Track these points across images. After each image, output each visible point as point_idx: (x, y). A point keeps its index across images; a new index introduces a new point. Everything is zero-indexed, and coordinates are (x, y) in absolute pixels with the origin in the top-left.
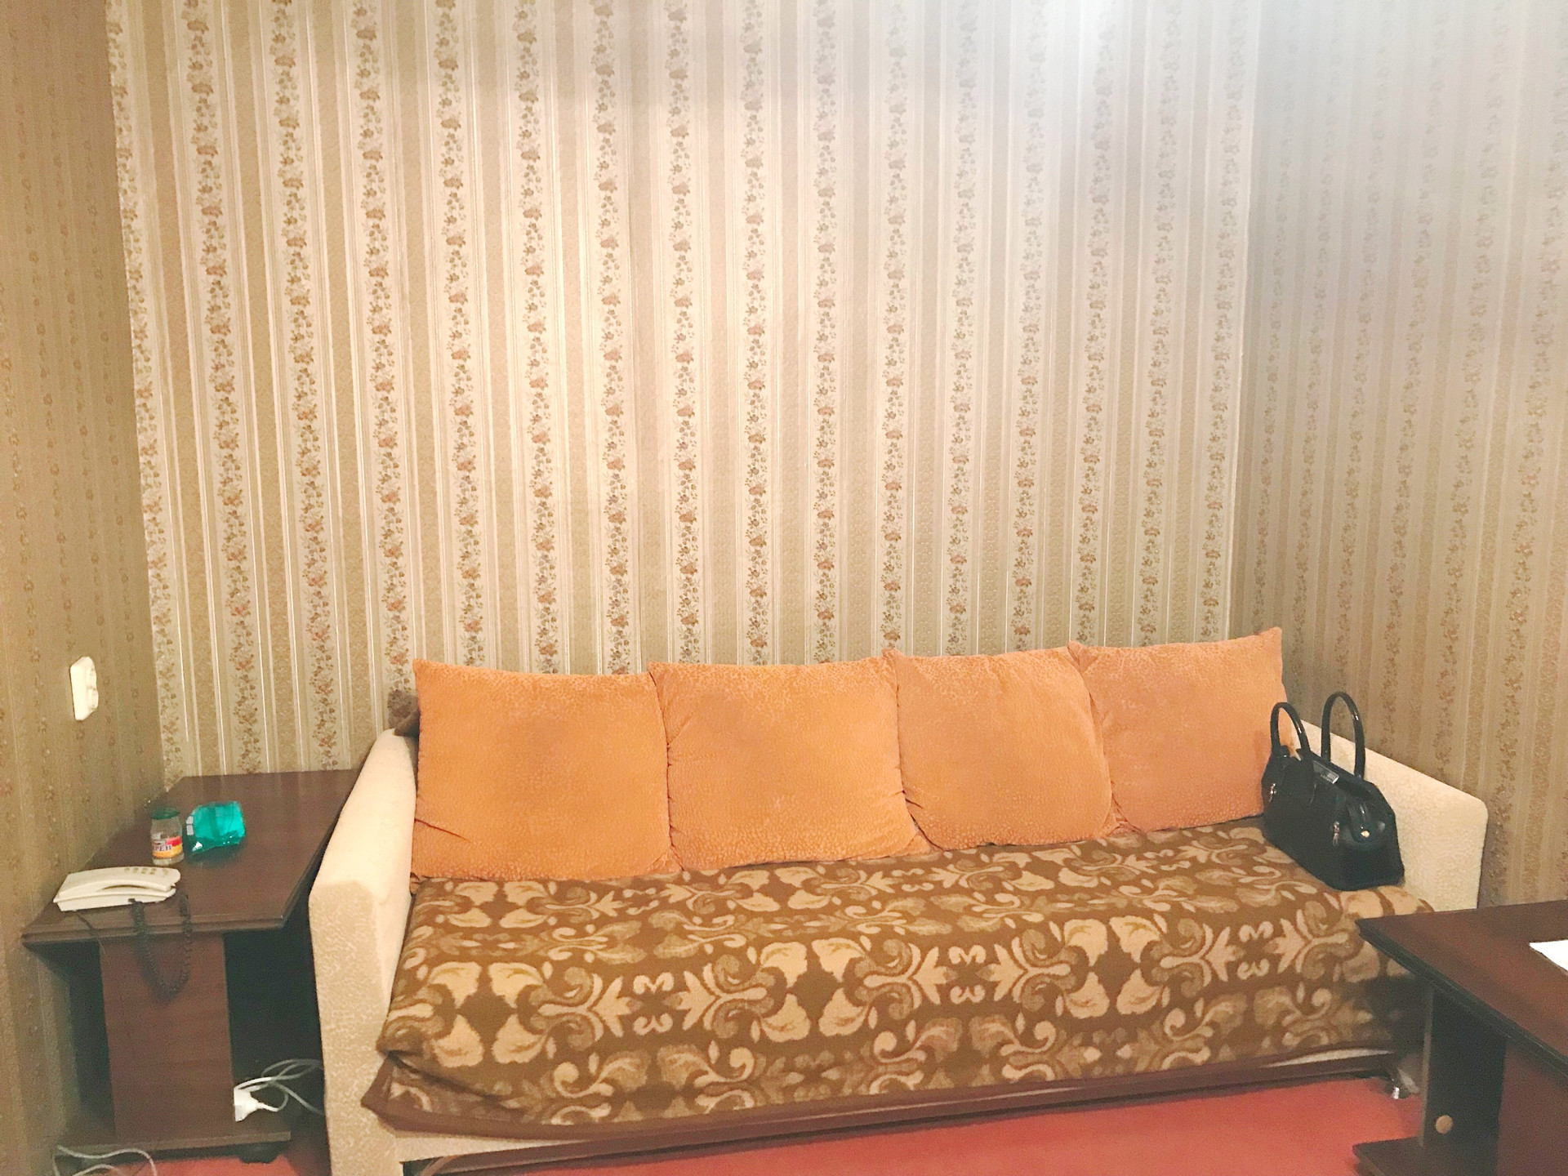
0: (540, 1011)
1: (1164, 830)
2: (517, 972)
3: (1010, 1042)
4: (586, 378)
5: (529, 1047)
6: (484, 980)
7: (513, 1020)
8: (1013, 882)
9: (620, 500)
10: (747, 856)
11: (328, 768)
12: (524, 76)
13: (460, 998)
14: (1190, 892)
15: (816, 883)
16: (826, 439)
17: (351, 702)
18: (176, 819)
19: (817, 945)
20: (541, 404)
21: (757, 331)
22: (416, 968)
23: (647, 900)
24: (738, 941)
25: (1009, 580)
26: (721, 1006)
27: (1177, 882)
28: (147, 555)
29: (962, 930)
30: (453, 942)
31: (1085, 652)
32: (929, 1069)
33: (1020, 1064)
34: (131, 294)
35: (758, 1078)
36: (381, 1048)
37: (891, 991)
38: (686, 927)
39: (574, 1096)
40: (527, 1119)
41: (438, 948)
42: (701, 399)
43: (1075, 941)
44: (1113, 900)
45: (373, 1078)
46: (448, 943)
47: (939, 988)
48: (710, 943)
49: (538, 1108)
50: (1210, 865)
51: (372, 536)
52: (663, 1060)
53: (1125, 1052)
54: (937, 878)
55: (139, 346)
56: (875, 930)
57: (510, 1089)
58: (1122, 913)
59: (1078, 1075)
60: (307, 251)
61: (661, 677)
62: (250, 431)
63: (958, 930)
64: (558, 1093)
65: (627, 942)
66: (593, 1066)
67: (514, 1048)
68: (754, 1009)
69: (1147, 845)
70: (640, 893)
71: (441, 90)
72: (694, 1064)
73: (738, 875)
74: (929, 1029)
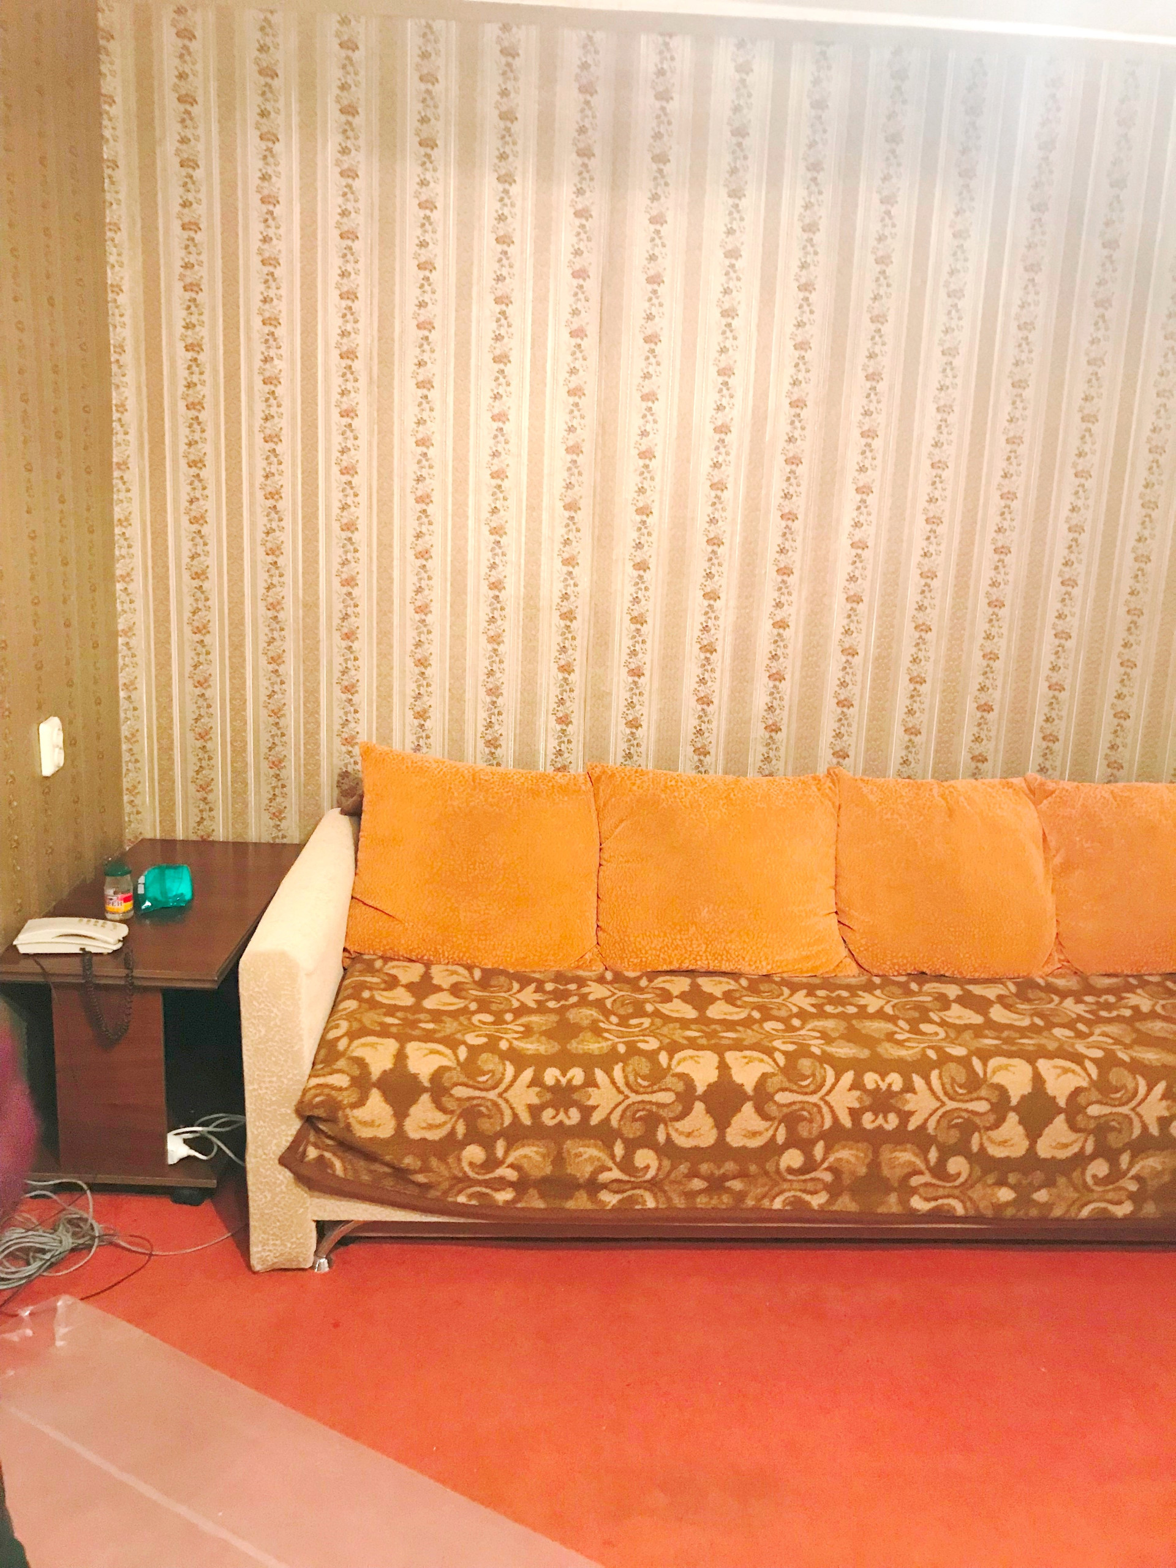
0: (453, 1092)
1: (1109, 975)
2: (433, 1052)
3: (921, 1173)
4: (546, 471)
5: (439, 1126)
6: (400, 1057)
7: (425, 1098)
8: (942, 1014)
9: (572, 598)
10: (671, 963)
11: (277, 841)
12: (503, 157)
13: (376, 1071)
14: (1128, 1041)
15: (737, 995)
16: (787, 545)
17: (302, 779)
18: (128, 877)
19: (730, 1057)
20: (501, 496)
21: (723, 429)
22: (338, 1039)
23: (566, 994)
24: (652, 1044)
25: (970, 706)
26: (629, 1106)
27: (1113, 1029)
28: (117, 624)
29: (879, 1056)
30: (376, 1017)
31: (1042, 784)
32: (834, 1190)
33: (929, 1196)
34: (114, 368)
35: (662, 1180)
36: (299, 1112)
37: (803, 1109)
38: (601, 1025)
39: (480, 1177)
40: (433, 1194)
41: (360, 1021)
42: (660, 501)
43: (997, 1079)
44: (1043, 1041)
45: (290, 1139)
46: (370, 1018)
47: (852, 1112)
48: (623, 1043)
49: (445, 1185)
50: (1153, 1015)
51: (329, 618)
52: (568, 1151)
53: (1042, 1196)
54: (862, 1002)
55: (120, 420)
56: (791, 1048)
57: (419, 1163)
58: (1050, 1056)
59: (989, 1213)
60: (280, 332)
61: (599, 778)
62: (219, 508)
63: (875, 1055)
64: (465, 1173)
65: (543, 1033)
66: (500, 1151)
67: (424, 1125)
68: (661, 1112)
69: (1090, 989)
70: (561, 987)
71: (419, 170)
72: (599, 1159)
73: (661, 979)
74: (838, 1151)
